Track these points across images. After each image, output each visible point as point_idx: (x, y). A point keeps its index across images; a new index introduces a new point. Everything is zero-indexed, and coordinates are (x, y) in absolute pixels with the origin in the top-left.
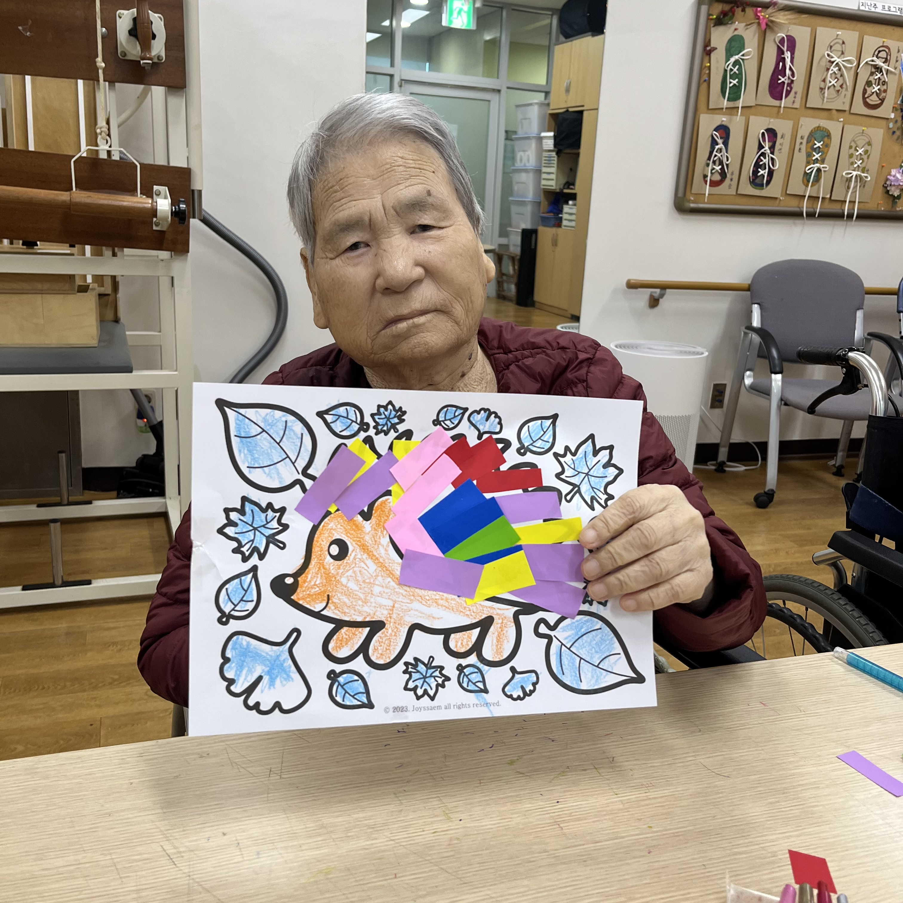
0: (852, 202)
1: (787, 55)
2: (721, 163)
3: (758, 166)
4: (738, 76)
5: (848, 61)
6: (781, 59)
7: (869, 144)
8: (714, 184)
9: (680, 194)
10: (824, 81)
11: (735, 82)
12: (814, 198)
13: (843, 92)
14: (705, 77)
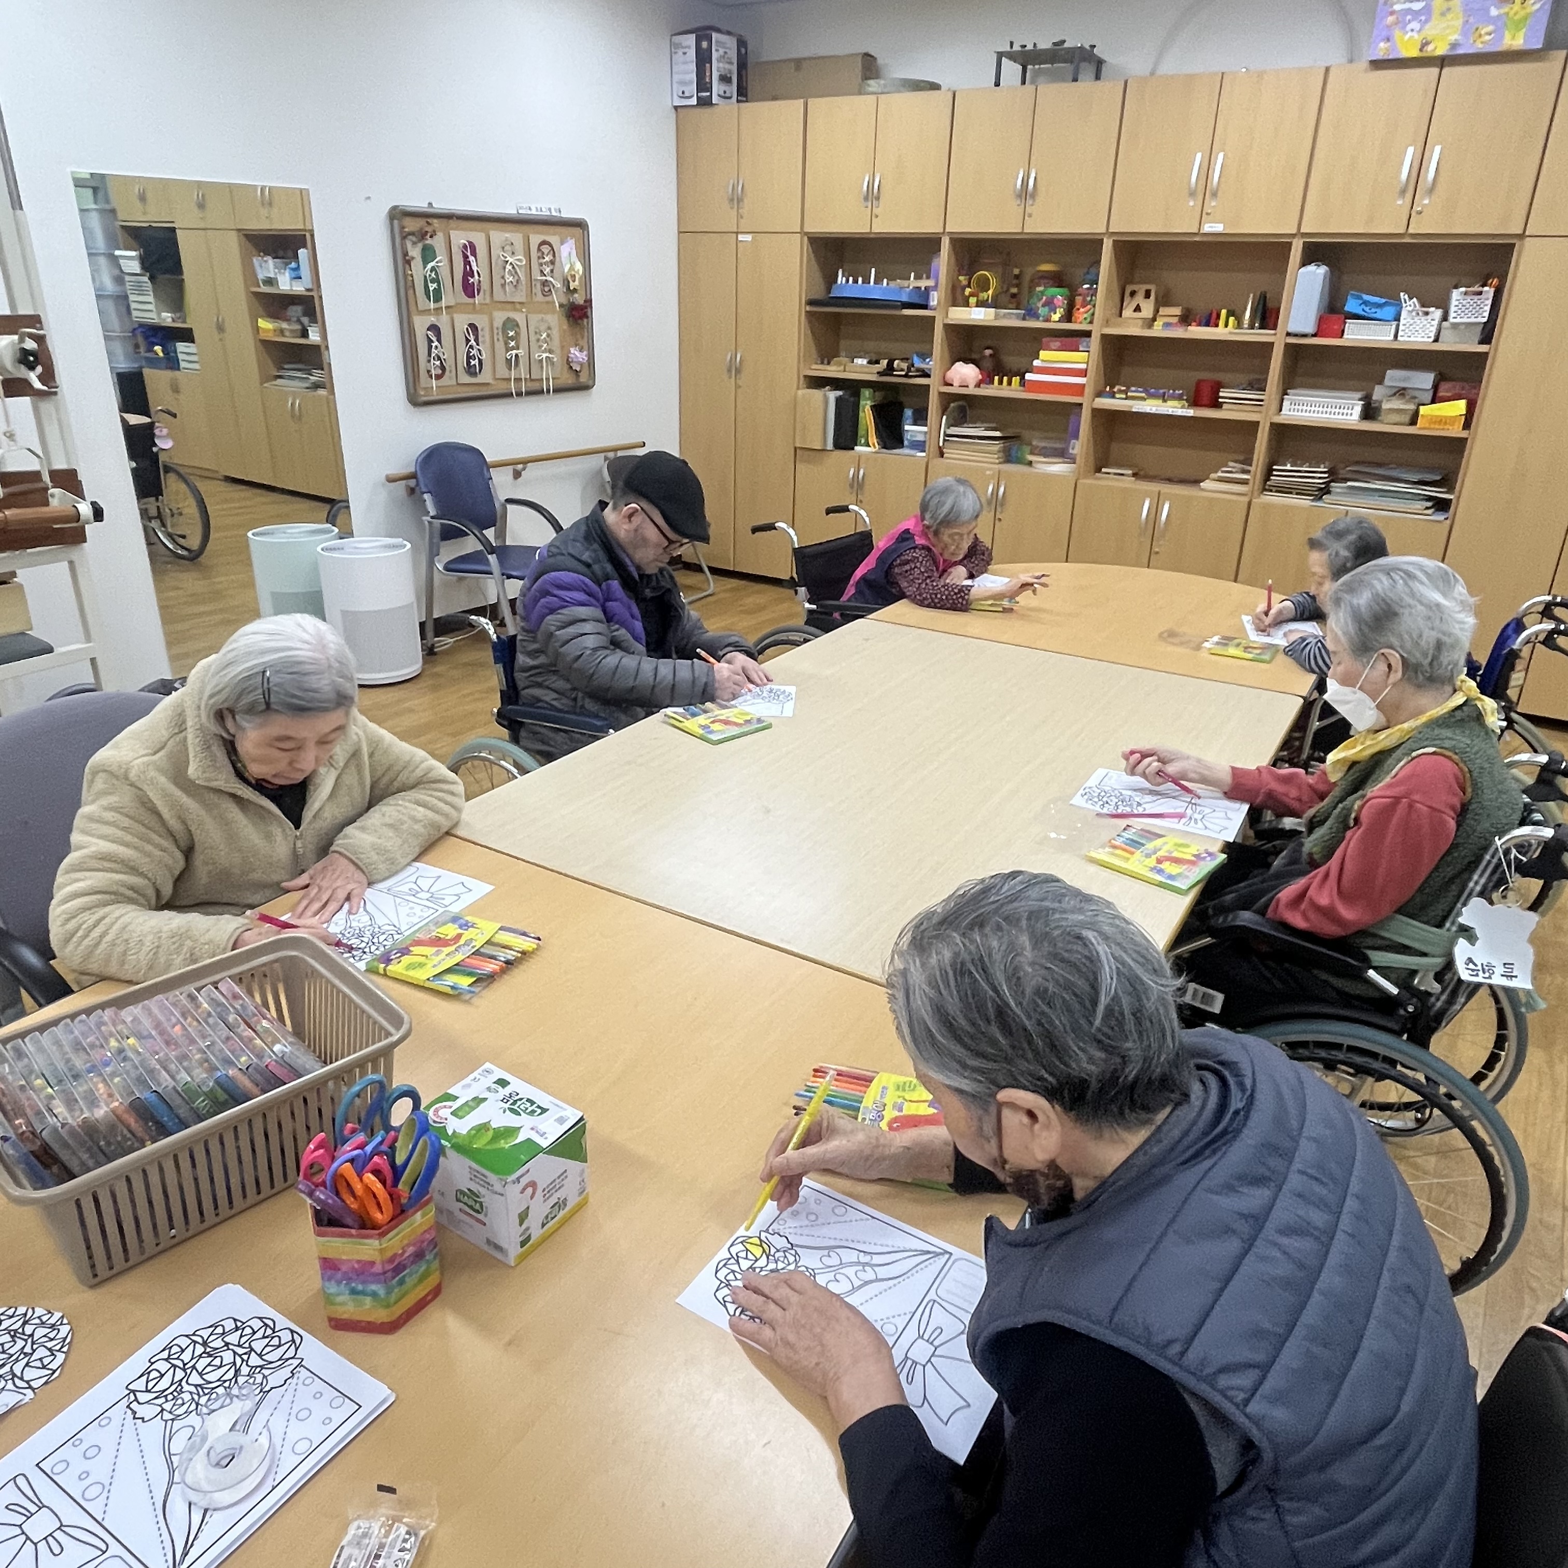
0: (548, 379)
1: (472, 258)
2: (439, 358)
3: (469, 358)
4: (436, 280)
5: (519, 260)
6: (467, 262)
7: (549, 328)
8: (438, 377)
9: (412, 391)
10: (503, 277)
11: (435, 285)
12: (518, 380)
13: (520, 287)
14: (410, 284)
